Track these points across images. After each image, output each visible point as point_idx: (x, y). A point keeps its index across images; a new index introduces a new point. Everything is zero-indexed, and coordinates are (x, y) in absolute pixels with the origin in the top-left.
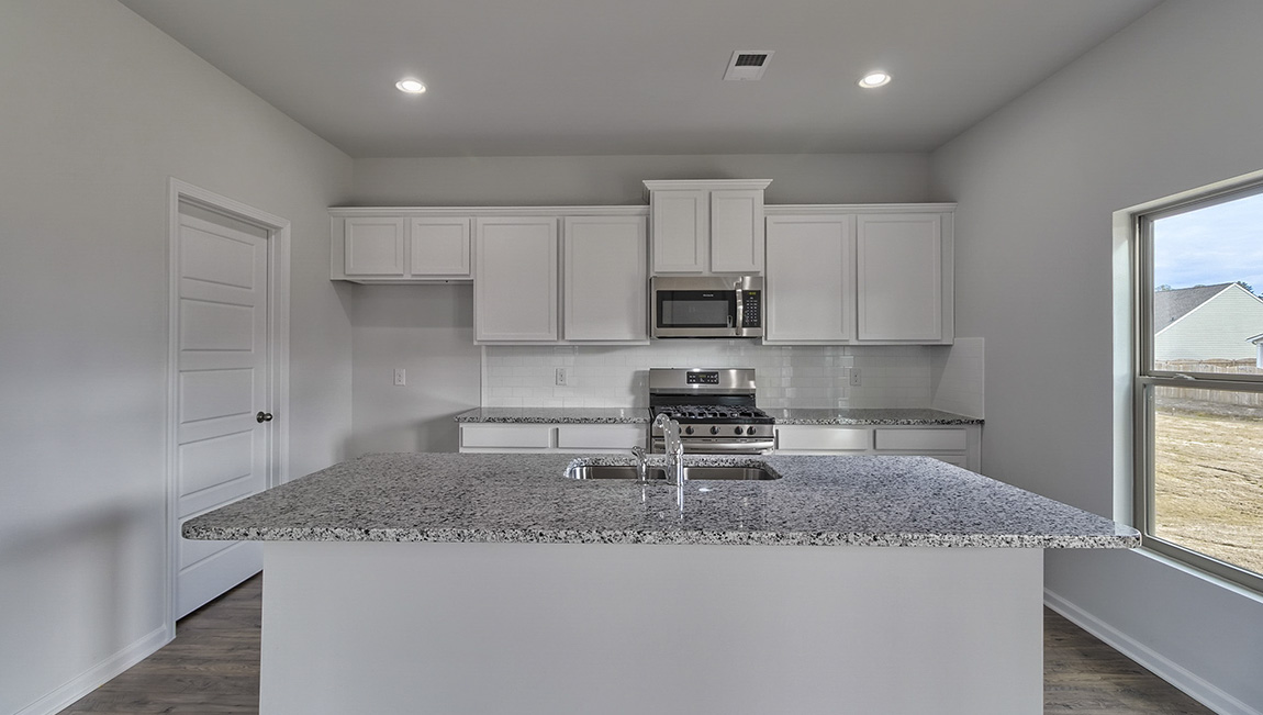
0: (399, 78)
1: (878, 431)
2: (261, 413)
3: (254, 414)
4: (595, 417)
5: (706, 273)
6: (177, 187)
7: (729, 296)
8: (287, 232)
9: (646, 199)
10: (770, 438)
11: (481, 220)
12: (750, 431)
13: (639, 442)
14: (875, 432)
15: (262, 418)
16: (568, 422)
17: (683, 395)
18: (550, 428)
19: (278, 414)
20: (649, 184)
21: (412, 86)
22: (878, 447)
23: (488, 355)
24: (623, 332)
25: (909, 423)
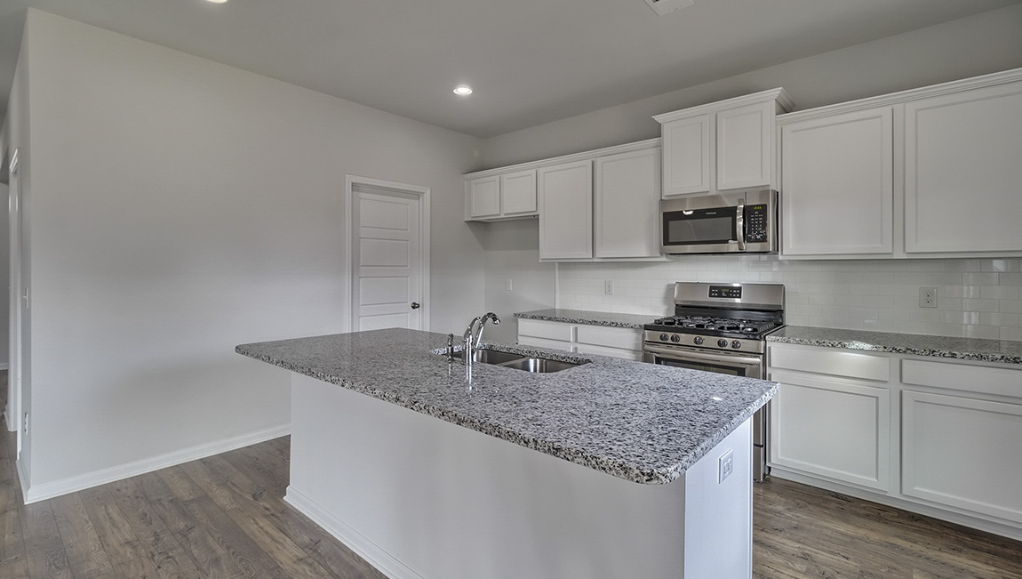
0: (455, 86)
1: (904, 361)
2: (414, 303)
3: (410, 304)
4: (602, 320)
5: (713, 192)
6: (350, 179)
7: (731, 212)
8: (428, 194)
9: (656, 132)
10: (756, 354)
11: (541, 171)
12: (734, 345)
13: (636, 344)
14: (901, 361)
15: (415, 306)
16: (583, 323)
17: (707, 308)
18: (572, 327)
19: (423, 305)
20: (658, 118)
21: (463, 91)
22: (904, 381)
23: (559, 269)
24: (641, 250)
25: (954, 356)
